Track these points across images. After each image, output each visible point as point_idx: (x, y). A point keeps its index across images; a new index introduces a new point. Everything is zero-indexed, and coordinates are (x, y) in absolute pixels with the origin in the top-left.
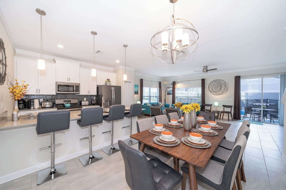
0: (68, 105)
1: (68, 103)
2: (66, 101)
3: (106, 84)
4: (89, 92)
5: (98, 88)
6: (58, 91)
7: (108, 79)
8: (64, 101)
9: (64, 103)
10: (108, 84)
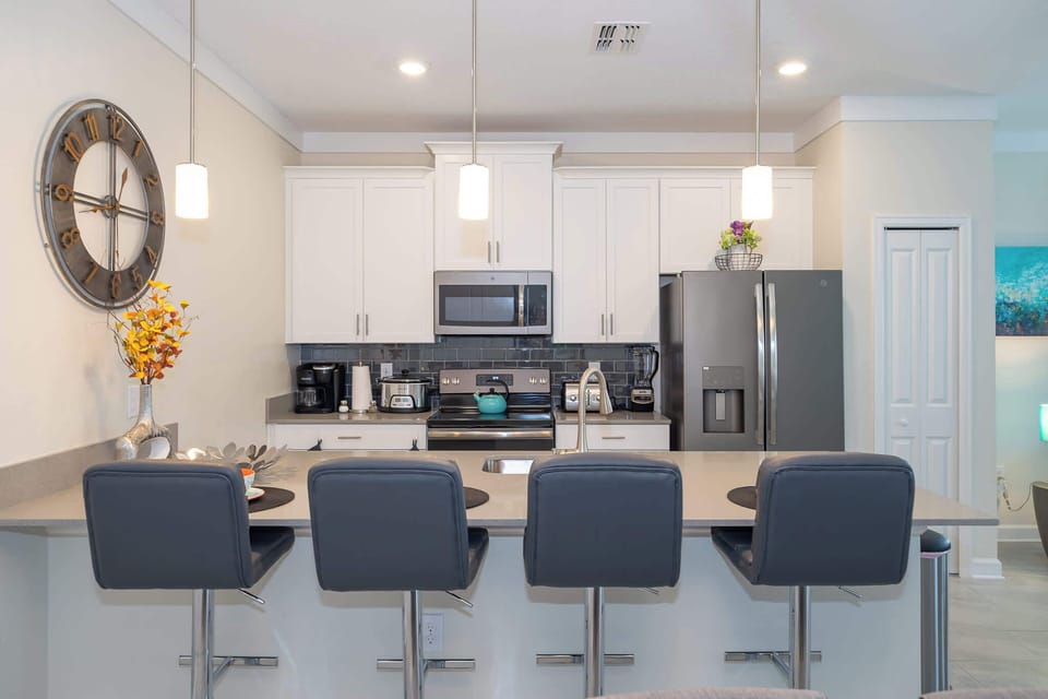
0: (492, 404)
1: (492, 392)
2: (489, 380)
3: (724, 261)
4: (608, 323)
5: (666, 294)
6: (441, 324)
7: (735, 226)
8: (480, 381)
9: (477, 390)
10: (740, 261)
